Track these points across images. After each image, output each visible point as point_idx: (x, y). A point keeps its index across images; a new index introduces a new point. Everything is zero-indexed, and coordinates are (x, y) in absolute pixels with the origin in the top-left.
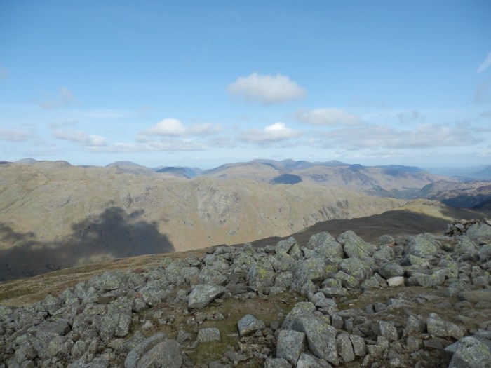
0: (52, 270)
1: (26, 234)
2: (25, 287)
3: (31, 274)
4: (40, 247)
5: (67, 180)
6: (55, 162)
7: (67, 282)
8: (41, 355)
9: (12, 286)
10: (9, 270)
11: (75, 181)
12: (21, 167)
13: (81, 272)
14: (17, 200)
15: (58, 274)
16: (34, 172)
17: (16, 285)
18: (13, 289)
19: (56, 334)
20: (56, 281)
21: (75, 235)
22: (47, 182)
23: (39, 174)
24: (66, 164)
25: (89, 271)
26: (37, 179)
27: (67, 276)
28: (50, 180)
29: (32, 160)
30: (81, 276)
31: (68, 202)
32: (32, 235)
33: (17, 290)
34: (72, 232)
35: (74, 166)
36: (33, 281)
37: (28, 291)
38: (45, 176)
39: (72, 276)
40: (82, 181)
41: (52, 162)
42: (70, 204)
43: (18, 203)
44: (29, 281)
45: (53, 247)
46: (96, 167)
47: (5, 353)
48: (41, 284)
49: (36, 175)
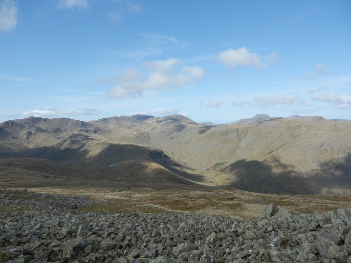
0: (308, 193)
1: (288, 165)
2: (292, 201)
3: (294, 193)
4: (296, 175)
5: (321, 130)
6: (313, 117)
7: (319, 204)
8: (321, 253)
9: (283, 198)
10: (281, 187)
11: (327, 131)
12: (290, 121)
13: (330, 200)
14: (288, 142)
15: (313, 198)
16: (299, 124)
17: (286, 198)
18: (284, 200)
19: (333, 243)
20: (311, 202)
21: (321, 170)
22: (307, 132)
23: (302, 126)
24: (321, 118)
25: (337, 201)
26: (300, 129)
27: (320, 200)
28: (309, 130)
29: (298, 116)
30: (331, 203)
31: (322, 146)
32: (292, 166)
33: (286, 202)
34: (319, 168)
35: (327, 120)
36: (297, 198)
37: (293, 204)
38: (306, 127)
39: (323, 201)
40: (333, 131)
41: (311, 117)
42: (323, 147)
43: (288, 145)
44: (294, 198)
45: (305, 176)
46: (345, 120)
47: (292, 242)
48: (301, 201)
49: (300, 126)
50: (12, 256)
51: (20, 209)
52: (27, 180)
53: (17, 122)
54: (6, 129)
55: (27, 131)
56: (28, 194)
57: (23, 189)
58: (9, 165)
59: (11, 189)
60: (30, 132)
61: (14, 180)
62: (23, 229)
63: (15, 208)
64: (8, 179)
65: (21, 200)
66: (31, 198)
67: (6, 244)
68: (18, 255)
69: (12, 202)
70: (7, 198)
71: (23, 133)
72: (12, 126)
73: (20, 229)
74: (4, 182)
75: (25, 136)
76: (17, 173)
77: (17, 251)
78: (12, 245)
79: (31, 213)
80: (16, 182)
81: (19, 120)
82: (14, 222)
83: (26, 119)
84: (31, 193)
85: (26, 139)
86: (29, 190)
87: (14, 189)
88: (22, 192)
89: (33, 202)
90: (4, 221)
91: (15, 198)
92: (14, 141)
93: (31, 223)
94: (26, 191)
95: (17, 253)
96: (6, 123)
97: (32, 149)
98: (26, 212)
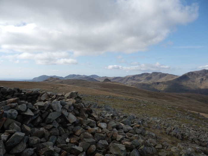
50: (197, 151)
51: (196, 124)
52: (199, 107)
53: (195, 72)
54: (189, 77)
55: (201, 78)
56: (200, 116)
57: (197, 113)
58: (189, 97)
59: (190, 111)
60: (202, 79)
61: (191, 106)
62: (201, 137)
63: (194, 123)
64: (189, 105)
65: (196, 119)
66: (203, 119)
67: (193, 142)
68: (200, 152)
69: (191, 119)
70: (189, 116)
71: (198, 79)
72: (192, 75)
73: (199, 136)
74: (186, 106)
75: (199, 81)
76: (193, 102)
77: (200, 149)
78: (196, 144)
79: (204, 128)
80: (192, 107)
81: (196, 71)
82: (195, 131)
83: (200, 71)
84: (202, 116)
85: (200, 83)
86: (201, 114)
87: (192, 112)
88: (197, 114)
89: (204, 122)
90: (189, 129)
91: (193, 117)
92: (192, 83)
93: (205, 135)
94: (199, 114)
95: (200, 151)
96: (189, 73)
97: (203, 89)
98: (201, 127)
